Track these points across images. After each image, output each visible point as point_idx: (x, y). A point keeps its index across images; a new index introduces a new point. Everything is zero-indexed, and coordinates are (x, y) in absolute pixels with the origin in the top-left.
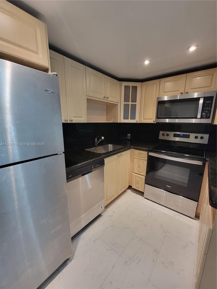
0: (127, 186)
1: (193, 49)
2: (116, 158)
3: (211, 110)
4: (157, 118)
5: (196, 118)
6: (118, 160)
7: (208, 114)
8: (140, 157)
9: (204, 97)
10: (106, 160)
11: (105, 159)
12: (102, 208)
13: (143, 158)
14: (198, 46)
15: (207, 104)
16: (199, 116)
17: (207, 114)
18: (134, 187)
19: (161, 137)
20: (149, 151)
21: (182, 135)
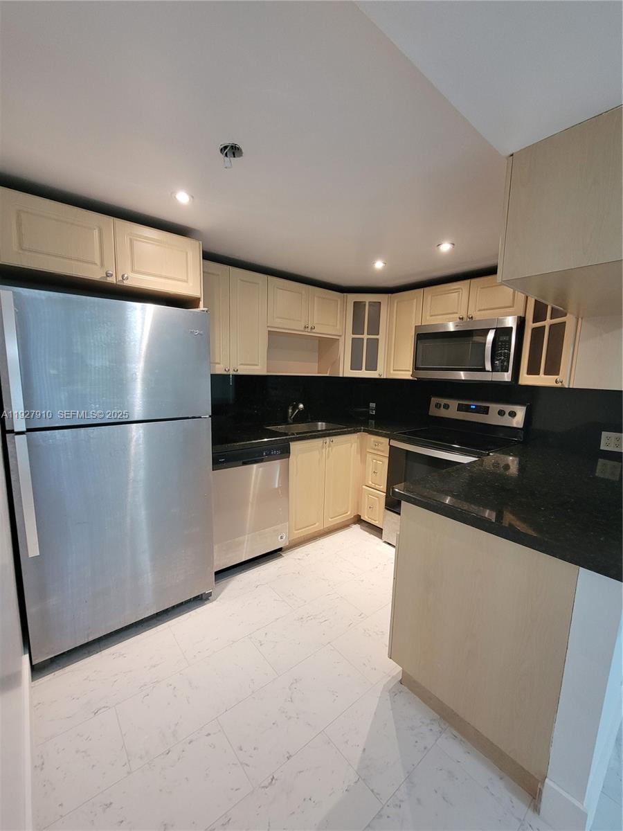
0: (350, 514)
1: (446, 247)
2: (321, 445)
3: (509, 355)
4: (416, 368)
5: (483, 370)
6: (324, 450)
7: (505, 364)
8: (378, 450)
9: (497, 330)
10: (295, 447)
11: (291, 443)
12: (281, 538)
13: (382, 451)
14: (453, 244)
15: (502, 342)
16: (488, 367)
17: (502, 362)
18: (365, 518)
19: (433, 411)
20: (390, 437)
21: (474, 407)
